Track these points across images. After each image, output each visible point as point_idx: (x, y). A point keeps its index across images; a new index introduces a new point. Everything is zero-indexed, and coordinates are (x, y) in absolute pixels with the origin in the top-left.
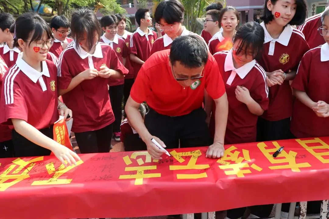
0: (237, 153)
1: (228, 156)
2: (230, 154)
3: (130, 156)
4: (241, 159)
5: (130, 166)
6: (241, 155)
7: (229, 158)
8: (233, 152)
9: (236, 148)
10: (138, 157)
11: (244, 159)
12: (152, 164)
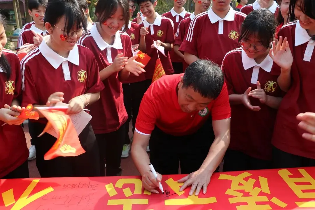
0: (252, 181)
1: (240, 184)
2: (243, 182)
3: (114, 185)
4: (258, 190)
5: (114, 197)
6: (257, 184)
7: (241, 188)
8: (246, 179)
9: (251, 175)
10: (125, 186)
11: (262, 191)
12: (143, 196)
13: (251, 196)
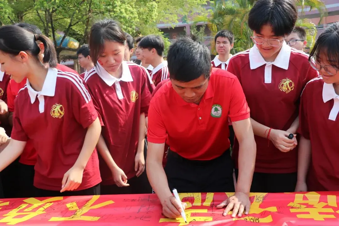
13: (315, 208)
